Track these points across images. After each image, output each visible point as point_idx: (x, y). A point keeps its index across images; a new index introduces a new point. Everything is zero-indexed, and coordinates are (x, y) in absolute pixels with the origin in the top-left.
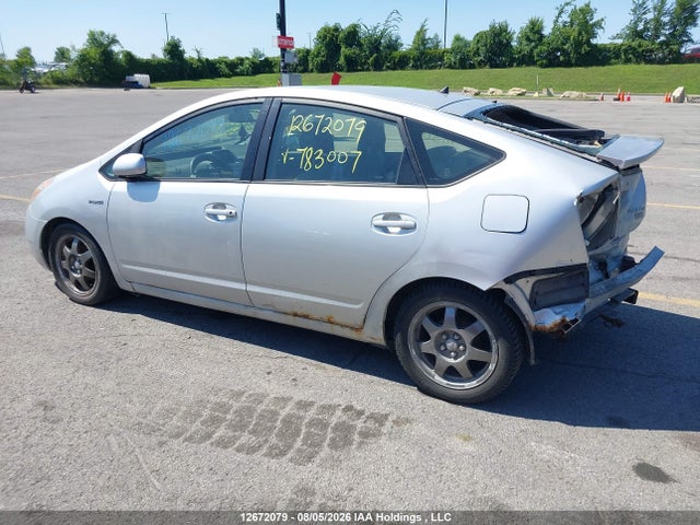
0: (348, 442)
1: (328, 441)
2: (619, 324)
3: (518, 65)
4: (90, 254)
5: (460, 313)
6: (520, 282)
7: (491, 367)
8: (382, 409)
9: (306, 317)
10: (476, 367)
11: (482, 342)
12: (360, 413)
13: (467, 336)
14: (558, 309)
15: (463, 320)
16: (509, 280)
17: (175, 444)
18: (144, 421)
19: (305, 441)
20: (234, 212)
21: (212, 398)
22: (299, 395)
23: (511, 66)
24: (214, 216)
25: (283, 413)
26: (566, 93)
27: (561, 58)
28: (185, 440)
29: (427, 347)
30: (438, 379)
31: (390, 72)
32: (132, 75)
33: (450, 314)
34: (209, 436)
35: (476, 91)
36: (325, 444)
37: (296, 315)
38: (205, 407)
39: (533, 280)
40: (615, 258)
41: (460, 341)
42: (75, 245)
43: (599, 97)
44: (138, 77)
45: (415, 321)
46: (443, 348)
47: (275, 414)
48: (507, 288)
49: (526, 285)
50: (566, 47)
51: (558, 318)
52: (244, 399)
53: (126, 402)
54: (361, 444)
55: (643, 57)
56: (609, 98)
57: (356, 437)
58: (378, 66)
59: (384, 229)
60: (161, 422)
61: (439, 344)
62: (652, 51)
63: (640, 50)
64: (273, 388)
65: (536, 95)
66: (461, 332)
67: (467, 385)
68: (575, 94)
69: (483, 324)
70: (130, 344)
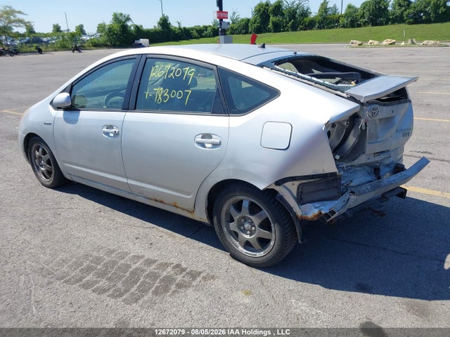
0: (166, 290)
1: (153, 289)
2: (382, 214)
4: (48, 156)
5: (252, 204)
6: (288, 184)
7: (272, 243)
8: (200, 267)
9: (162, 202)
10: (264, 242)
11: (265, 225)
12: (184, 270)
13: (256, 220)
14: (317, 205)
15: (254, 209)
16: (278, 183)
17: (57, 284)
18: (46, 266)
19: (138, 289)
20: (117, 131)
21: (95, 254)
22: (149, 255)
23: (387, 24)
24: (107, 134)
25: (134, 267)
26: (425, 42)
27: (424, 17)
28: (65, 282)
29: (233, 226)
30: (241, 249)
31: (302, 32)
32: (138, 39)
33: (246, 205)
34: (81, 279)
35: (360, 43)
36: (151, 291)
37: (156, 200)
38: (87, 259)
39: (297, 183)
40: (388, 165)
41: (252, 224)
42: (40, 150)
44: (142, 41)
45: (225, 208)
46: (242, 228)
47: (129, 266)
48: (277, 188)
49: (293, 186)
50: (427, 9)
51: (316, 211)
52: (113, 255)
53: (41, 253)
54: (174, 292)
57: (173, 287)
58: (294, 28)
59: (203, 145)
60: (56, 268)
61: (240, 225)
64: (135, 249)
65: (403, 43)
66: (251, 217)
67: (258, 255)
68: (432, 42)
69: (266, 213)
70: (63, 214)
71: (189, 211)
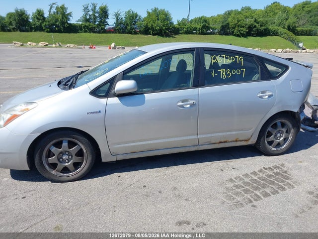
3: (35, 31)
9: (225, 142)
20: (194, 102)
23: (31, 31)
24: (182, 106)
26: (68, 45)
27: (56, 29)
33: (279, 124)
35: (22, 44)
37: (220, 143)
41: (281, 133)
43: (83, 47)
50: (57, 23)
55: (92, 30)
56: (87, 48)
61: (275, 136)
62: (94, 28)
63: (90, 27)
65: (54, 46)
68: (72, 45)
71: (245, 140)
